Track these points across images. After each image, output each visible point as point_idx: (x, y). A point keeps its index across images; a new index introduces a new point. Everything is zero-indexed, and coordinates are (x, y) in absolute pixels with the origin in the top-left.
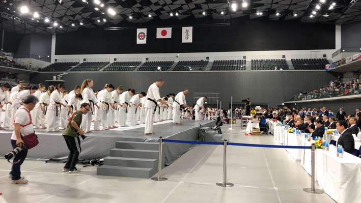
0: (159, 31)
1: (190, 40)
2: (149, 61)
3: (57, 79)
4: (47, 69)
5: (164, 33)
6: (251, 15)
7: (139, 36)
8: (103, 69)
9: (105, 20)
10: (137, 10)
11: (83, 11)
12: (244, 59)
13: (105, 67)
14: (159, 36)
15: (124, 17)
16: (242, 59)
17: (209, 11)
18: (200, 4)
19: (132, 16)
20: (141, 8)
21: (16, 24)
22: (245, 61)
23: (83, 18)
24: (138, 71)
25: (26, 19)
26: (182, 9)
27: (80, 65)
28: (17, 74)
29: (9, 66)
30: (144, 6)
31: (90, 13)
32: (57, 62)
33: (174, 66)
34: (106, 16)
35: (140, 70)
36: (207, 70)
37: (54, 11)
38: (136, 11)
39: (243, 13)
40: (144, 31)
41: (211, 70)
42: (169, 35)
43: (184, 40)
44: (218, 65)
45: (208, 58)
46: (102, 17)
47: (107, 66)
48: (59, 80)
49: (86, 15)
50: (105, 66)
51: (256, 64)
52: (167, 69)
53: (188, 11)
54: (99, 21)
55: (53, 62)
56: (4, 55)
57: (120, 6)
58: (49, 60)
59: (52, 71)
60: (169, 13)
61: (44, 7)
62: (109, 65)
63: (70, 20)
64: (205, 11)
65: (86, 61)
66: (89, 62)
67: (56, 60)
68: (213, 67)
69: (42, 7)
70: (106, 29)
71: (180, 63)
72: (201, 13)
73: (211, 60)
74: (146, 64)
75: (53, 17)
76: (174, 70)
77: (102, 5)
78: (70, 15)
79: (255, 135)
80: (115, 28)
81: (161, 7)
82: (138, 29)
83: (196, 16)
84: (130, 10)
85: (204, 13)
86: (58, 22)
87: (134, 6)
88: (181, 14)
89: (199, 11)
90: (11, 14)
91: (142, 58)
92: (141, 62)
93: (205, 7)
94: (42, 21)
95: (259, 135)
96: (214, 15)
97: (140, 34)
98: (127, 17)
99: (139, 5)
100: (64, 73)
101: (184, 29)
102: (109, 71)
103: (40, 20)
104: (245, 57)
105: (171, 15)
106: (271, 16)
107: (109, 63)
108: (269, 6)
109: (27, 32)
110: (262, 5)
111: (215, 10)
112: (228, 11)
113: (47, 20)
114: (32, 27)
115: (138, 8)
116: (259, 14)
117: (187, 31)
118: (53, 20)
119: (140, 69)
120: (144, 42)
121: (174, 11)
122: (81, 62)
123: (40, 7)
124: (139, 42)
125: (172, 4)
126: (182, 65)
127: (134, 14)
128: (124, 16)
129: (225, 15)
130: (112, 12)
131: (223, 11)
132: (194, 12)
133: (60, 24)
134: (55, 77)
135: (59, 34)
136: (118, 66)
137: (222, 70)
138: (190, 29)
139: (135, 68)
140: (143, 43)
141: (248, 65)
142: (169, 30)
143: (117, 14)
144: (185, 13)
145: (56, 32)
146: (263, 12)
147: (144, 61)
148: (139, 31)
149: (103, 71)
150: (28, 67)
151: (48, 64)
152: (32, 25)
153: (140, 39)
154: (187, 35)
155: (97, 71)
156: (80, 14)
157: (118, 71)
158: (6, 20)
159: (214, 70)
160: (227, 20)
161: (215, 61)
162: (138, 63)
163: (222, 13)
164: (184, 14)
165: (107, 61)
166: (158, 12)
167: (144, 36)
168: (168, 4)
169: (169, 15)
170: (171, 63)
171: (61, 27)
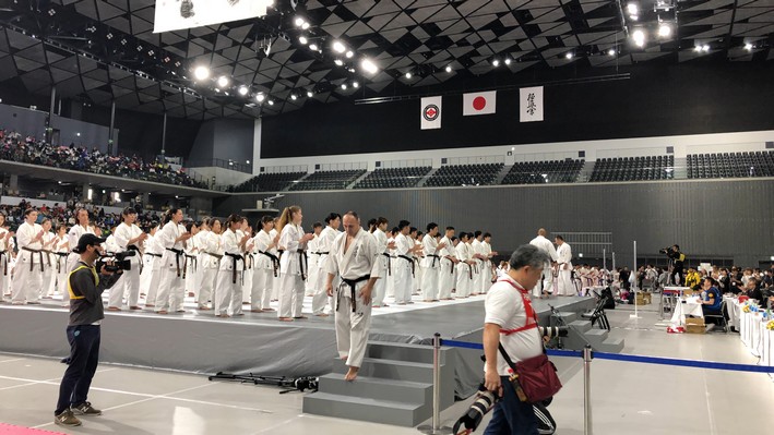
0: (469, 99)
1: (538, 116)
2: (448, 164)
3: (264, 206)
4: (246, 187)
5: (480, 103)
6: (680, 53)
7: (425, 113)
8: (353, 184)
9: (356, 85)
10: (420, 60)
11: (313, 69)
12: (669, 155)
13: (358, 181)
14: (469, 109)
15: (393, 76)
16: (663, 153)
17: (581, 51)
18: (559, 37)
19: (411, 71)
20: (429, 55)
21: (188, 101)
22: (672, 157)
23: (312, 82)
24: (424, 186)
25: (205, 91)
26: (520, 50)
27: (308, 178)
28: (189, 198)
29: (176, 184)
30: (435, 49)
31: (326, 72)
32: (265, 172)
33: (503, 173)
34: (358, 76)
35: (428, 185)
36: (582, 180)
37: (257, 72)
38: (418, 62)
39: (662, 50)
40: (437, 101)
41: (591, 181)
42: (490, 107)
43: (525, 117)
44: (605, 169)
45: (582, 154)
46: (349, 78)
47: (362, 178)
48: (267, 209)
49: (319, 76)
50: (357, 177)
51: (698, 165)
52: (489, 180)
53: (532, 53)
54: (344, 87)
55: (256, 172)
56: (166, 162)
57: (385, 54)
58: (249, 169)
59: (255, 191)
60: (490, 60)
61: (237, 66)
62: (366, 175)
63: (287, 88)
64: (572, 51)
65: (320, 170)
66: (325, 170)
67: (262, 169)
68: (594, 173)
69: (233, 65)
70: (358, 102)
71: (517, 167)
72: (562, 56)
73: (591, 158)
74: (442, 170)
75: (255, 84)
76: (503, 183)
77: (350, 54)
78: (288, 79)
79: (692, 332)
80: (376, 100)
81: (471, 48)
82: (423, 99)
83: (552, 63)
84: (406, 61)
85: (569, 56)
86: (265, 94)
87: (415, 52)
88: (518, 60)
89: (558, 51)
90: (178, 82)
91: (432, 158)
92: (430, 168)
93: (571, 41)
94: (234, 92)
95: (702, 332)
96: (593, 59)
97: (427, 108)
98: (403, 75)
99: (424, 48)
100: (278, 195)
101: (524, 93)
102: (366, 187)
103: (231, 91)
104: (670, 150)
105: (496, 63)
106: (731, 53)
107: (365, 171)
108: (725, 30)
109: (207, 116)
110: (708, 27)
111: (595, 46)
112: (624, 47)
113: (243, 91)
114: (217, 105)
115: (422, 54)
116: (701, 48)
117: (531, 97)
118: (254, 90)
119: (431, 182)
120: (436, 124)
121: (502, 55)
122: (312, 171)
123: (231, 64)
124: (425, 125)
125: (496, 40)
126: (523, 172)
127: (415, 68)
128: (395, 73)
129: (618, 56)
130: (370, 67)
131: (614, 48)
132: (545, 54)
133: (270, 97)
134: (260, 203)
135: (267, 116)
136: (384, 177)
137: (616, 179)
138: (538, 91)
139: (418, 180)
140: (435, 127)
141: (680, 167)
142: (490, 97)
143: (381, 70)
144: (525, 59)
145: (262, 113)
146: (709, 44)
147: (437, 165)
148: (425, 102)
149: (354, 188)
150: (210, 184)
151: (246, 177)
152: (215, 102)
153: (428, 119)
154: (532, 105)
155: (342, 188)
156: (306, 76)
157: (384, 187)
158: (170, 94)
159: (597, 180)
160: (623, 68)
161: (598, 160)
162: (424, 171)
163: (612, 53)
164: (523, 61)
165: (363, 168)
166: (465, 60)
167: (437, 113)
168: (487, 40)
169: (491, 64)
170: (497, 167)
171: (271, 103)
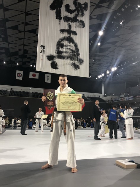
0: (31, 74)
1: (49, 82)
2: (13, 90)
5: (34, 75)
7: (18, 75)
14: (31, 76)
24: (9, 96)
40: (22, 72)
43: (46, 81)
82: (17, 71)
87: (14, 57)
92: (7, 91)
97: (18, 73)
101: (46, 75)
117: (48, 77)
120: (21, 78)
124: (17, 78)
138: (50, 76)
147: (9, 90)
148: (18, 72)
154: (48, 79)
162: (5, 91)
167: (21, 75)
